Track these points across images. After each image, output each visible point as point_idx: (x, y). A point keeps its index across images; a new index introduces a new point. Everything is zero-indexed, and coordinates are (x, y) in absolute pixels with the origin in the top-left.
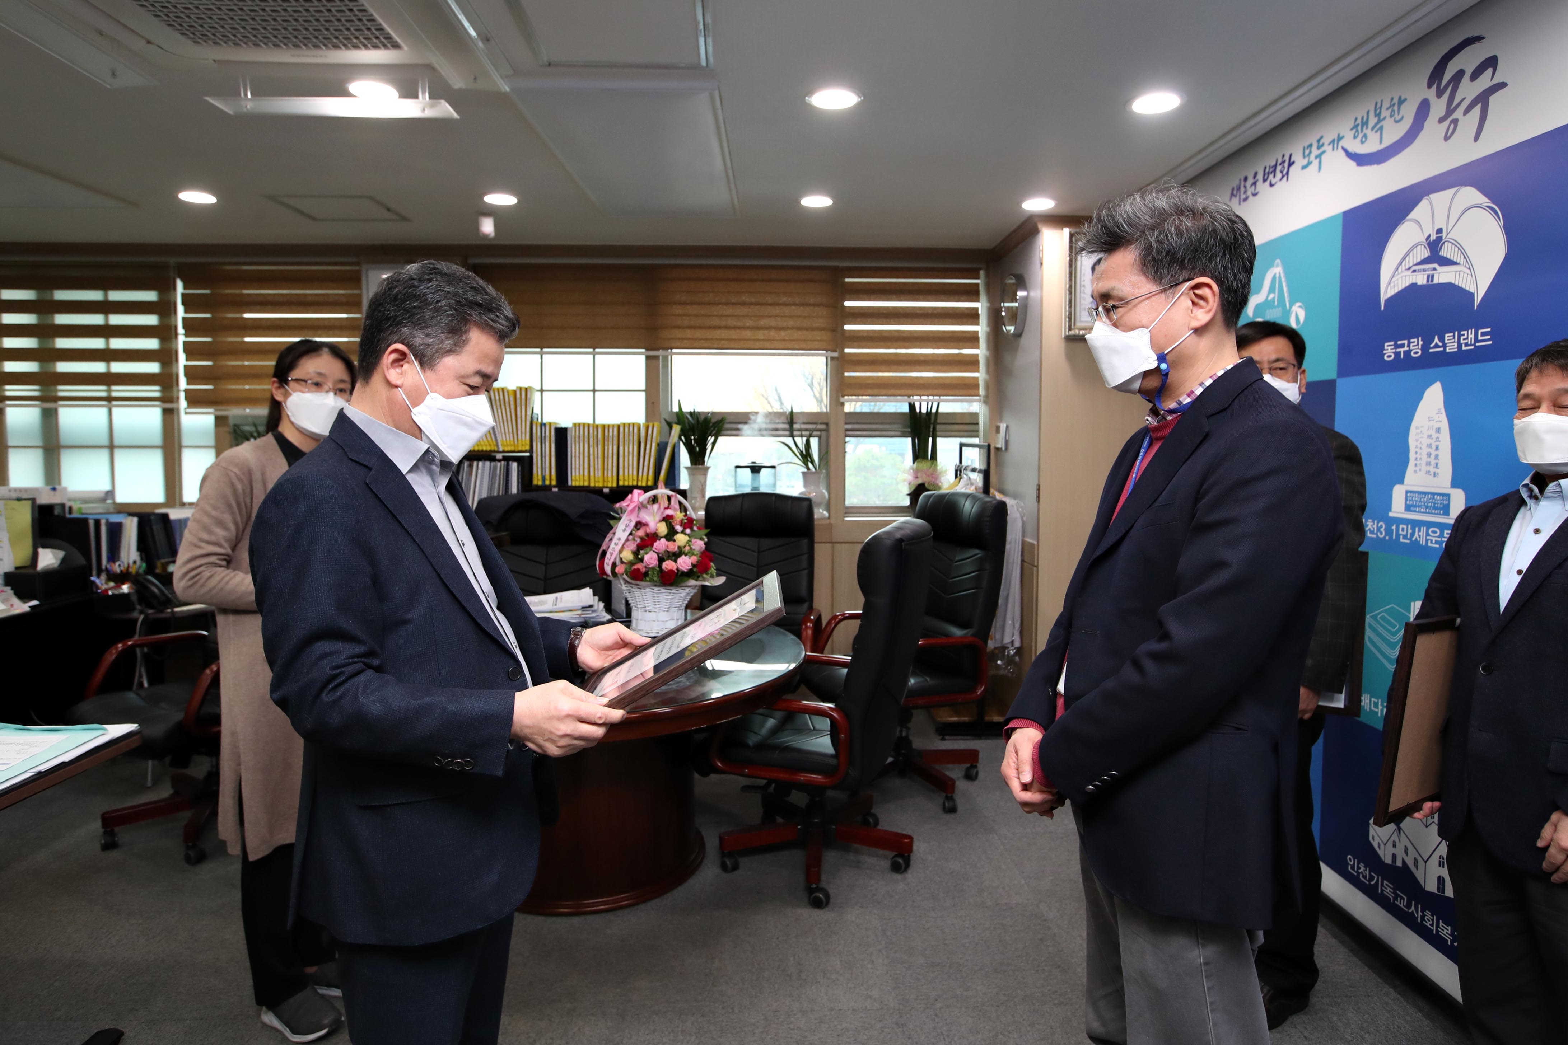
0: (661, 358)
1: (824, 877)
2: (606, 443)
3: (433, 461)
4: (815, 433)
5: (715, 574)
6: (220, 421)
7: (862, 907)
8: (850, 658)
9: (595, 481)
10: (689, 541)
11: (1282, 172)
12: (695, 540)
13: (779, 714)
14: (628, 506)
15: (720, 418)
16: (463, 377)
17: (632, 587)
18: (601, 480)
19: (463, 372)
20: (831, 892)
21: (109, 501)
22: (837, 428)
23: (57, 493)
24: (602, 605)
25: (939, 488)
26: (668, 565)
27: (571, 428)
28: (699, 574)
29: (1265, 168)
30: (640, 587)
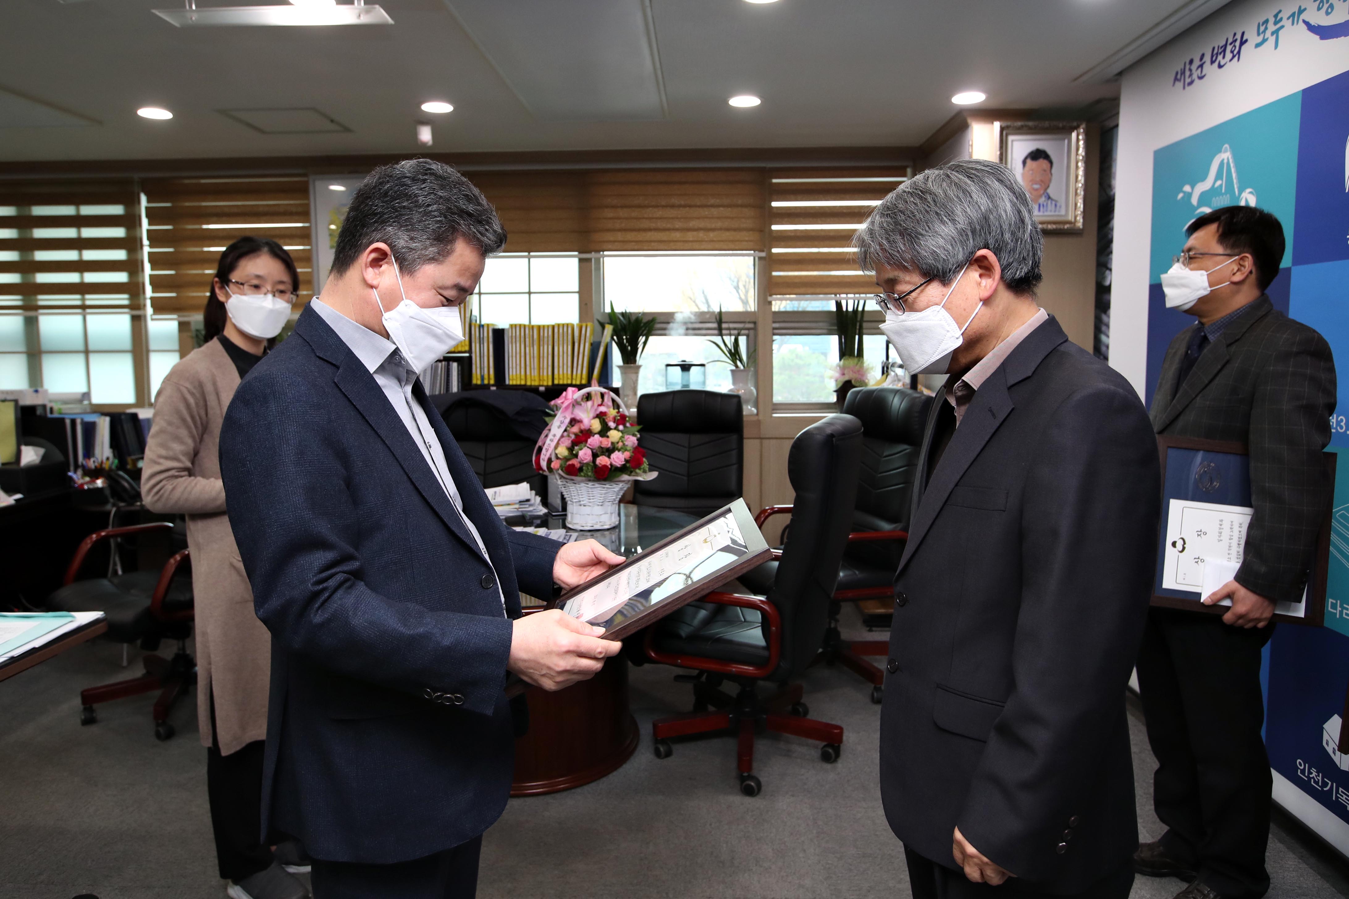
0: (593, 260)
1: (755, 765)
2: (541, 343)
3: (400, 362)
4: (743, 332)
5: (647, 469)
6: (183, 326)
7: (793, 796)
8: (781, 551)
9: (532, 381)
10: (622, 437)
11: (1232, 52)
12: (628, 436)
13: (711, 607)
14: (562, 403)
15: (650, 318)
17: (567, 482)
18: (537, 378)
20: (763, 780)
21: (86, 402)
22: (765, 326)
23: (40, 395)
24: (538, 499)
25: (866, 385)
26: (602, 460)
27: (508, 329)
28: (632, 470)
29: (1214, 49)
30: (575, 482)
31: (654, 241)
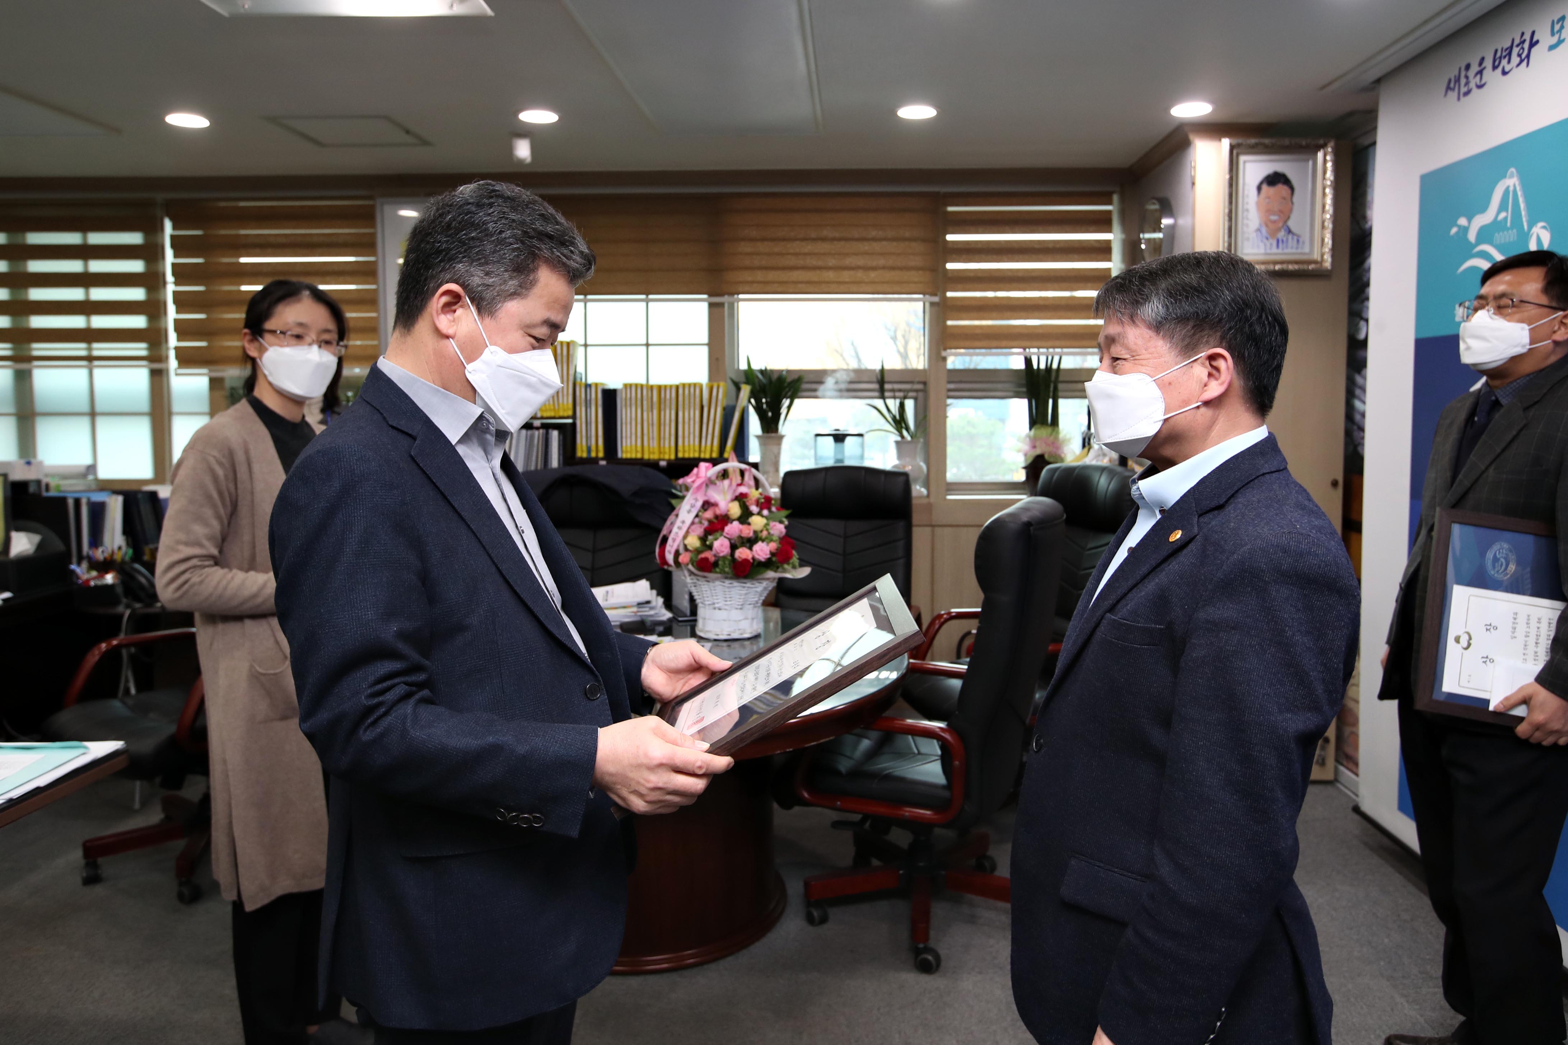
0: (726, 306)
2: (662, 406)
3: (488, 428)
4: (911, 394)
5: (798, 564)
6: (215, 383)
8: (966, 667)
9: (650, 453)
10: (767, 524)
11: (1520, 55)
12: (774, 523)
13: (875, 734)
14: (693, 482)
15: (796, 377)
16: (529, 326)
17: (698, 580)
18: (656, 450)
19: (528, 321)
21: (91, 477)
22: (937, 387)
23: (33, 468)
24: (661, 600)
25: (1062, 460)
26: (742, 553)
27: (621, 390)
28: (779, 565)
29: (1497, 51)
30: (708, 579)
31: (801, 282)
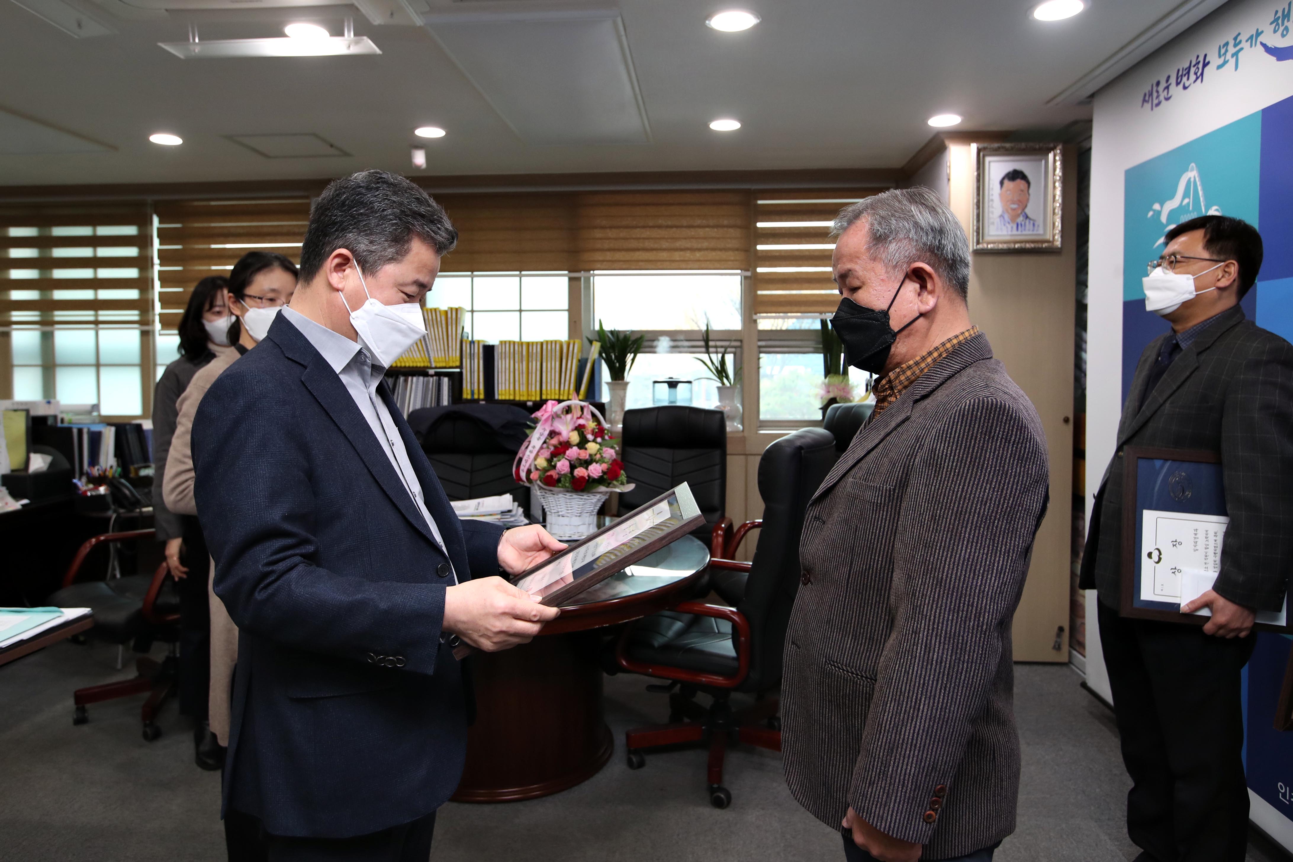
0: (582, 279)
1: (726, 778)
2: (530, 359)
3: (366, 361)
4: (729, 350)
5: (625, 481)
7: (763, 809)
8: (753, 564)
9: (520, 395)
10: (599, 450)
11: (1196, 74)
12: (606, 449)
13: (687, 617)
14: (542, 415)
15: (638, 336)
17: (546, 493)
18: (525, 393)
20: (734, 793)
21: (95, 414)
22: (750, 345)
23: (52, 406)
24: (521, 510)
25: (851, 401)
26: (580, 472)
27: (498, 346)
28: (610, 481)
29: (1179, 71)
30: (554, 493)
31: (642, 261)
